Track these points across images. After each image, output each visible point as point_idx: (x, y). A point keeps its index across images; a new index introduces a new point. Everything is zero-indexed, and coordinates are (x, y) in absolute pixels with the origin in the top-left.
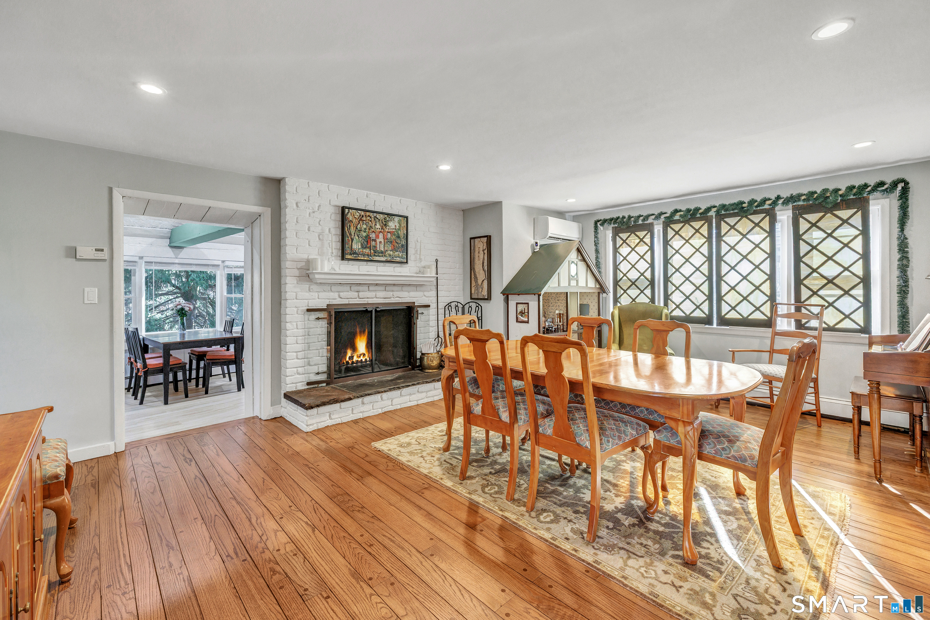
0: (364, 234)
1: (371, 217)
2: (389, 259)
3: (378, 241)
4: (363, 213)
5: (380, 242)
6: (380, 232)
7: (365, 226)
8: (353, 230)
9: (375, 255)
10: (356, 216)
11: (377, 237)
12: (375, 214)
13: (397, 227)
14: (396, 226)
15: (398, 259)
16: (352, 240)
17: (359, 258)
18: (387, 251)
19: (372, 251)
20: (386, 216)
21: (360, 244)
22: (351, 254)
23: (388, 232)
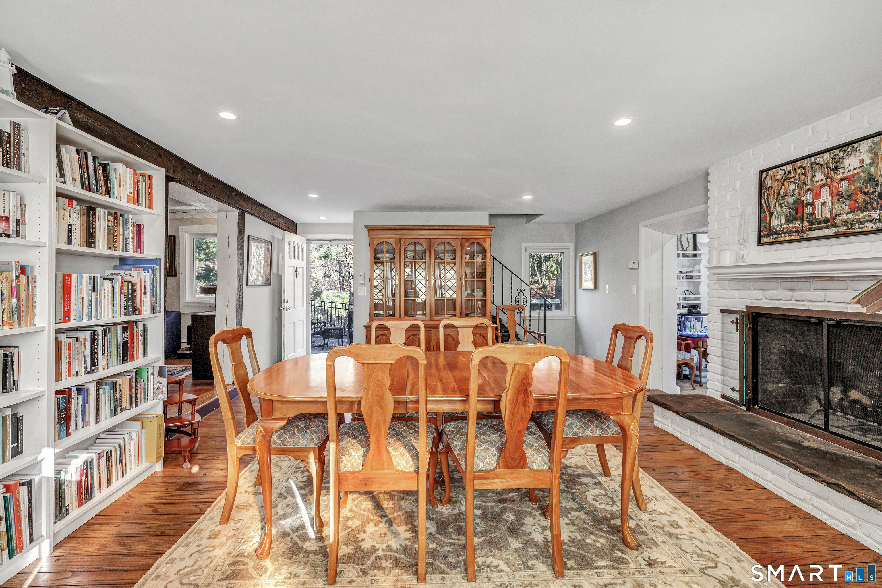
0: (791, 200)
1: (804, 168)
2: (843, 229)
3: (818, 203)
4: (790, 167)
5: (823, 204)
6: (824, 185)
7: (792, 187)
8: (772, 201)
9: (810, 229)
10: (777, 178)
11: (817, 195)
12: (813, 159)
13: (867, 161)
14: (862, 161)
15: (869, 226)
16: (771, 214)
17: (782, 239)
18: (837, 215)
19: (806, 223)
20: (837, 151)
21: (783, 217)
22: (768, 236)
23: (842, 180)
